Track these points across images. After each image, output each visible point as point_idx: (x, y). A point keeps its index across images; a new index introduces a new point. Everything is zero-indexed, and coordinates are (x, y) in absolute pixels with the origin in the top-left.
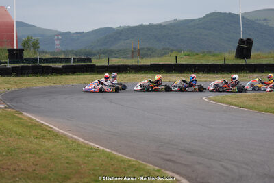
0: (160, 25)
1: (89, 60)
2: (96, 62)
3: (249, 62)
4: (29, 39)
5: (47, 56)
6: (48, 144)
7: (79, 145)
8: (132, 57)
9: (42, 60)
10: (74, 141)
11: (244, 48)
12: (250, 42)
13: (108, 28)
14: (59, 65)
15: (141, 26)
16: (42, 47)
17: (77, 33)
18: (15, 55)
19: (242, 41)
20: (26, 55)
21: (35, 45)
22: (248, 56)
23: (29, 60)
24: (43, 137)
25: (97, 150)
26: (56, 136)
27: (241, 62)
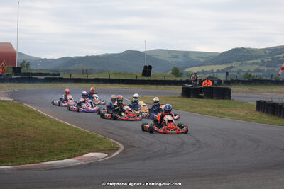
0: (98, 57)
1: (59, 75)
2: (62, 76)
3: (151, 78)
4: (24, 62)
5: (35, 72)
6: (40, 122)
7: (58, 123)
8: (83, 74)
9: (33, 74)
10: (55, 120)
11: (147, 70)
12: (150, 67)
14: (43, 77)
15: (87, 56)
16: (32, 67)
17: (50, 59)
18: (17, 70)
19: (145, 67)
20: (22, 71)
21: (28, 65)
22: (149, 75)
23: (25, 74)
24: (36, 118)
25: (68, 125)
26: (43, 117)
27: (146, 78)
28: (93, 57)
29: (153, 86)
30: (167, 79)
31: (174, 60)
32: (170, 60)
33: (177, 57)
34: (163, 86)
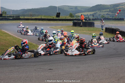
0: (37, 9)
1: (19, 17)
2: (21, 17)
4: (4, 11)
5: (9, 16)
6: (8, 38)
7: (16, 38)
8: (30, 16)
9: (7, 17)
11: (58, 15)
12: (59, 13)
14: (12, 18)
15: (32, 9)
16: (7, 13)
17: (16, 10)
19: (57, 13)
20: (3, 15)
21: (5, 13)
22: (59, 17)
23: (3, 17)
24: (7, 36)
26: (10, 36)
27: (57, 18)
28: (35, 9)
29: (61, 22)
30: (67, 18)
31: (71, 10)
32: (69, 10)
33: (72, 9)
34: (65, 22)
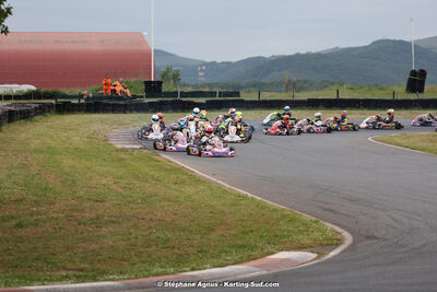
0: (319, 56)
1: (237, 94)
2: (245, 96)
3: (421, 96)
4: (169, 70)
5: (190, 89)
6: (189, 190)
7: (225, 191)
8: (287, 91)
9: (183, 94)
10: (220, 187)
11: (417, 81)
12: (423, 73)
13: (259, 57)
14: (203, 100)
15: (297, 55)
16: (183, 79)
17: (223, 63)
18: (153, 88)
19: (413, 73)
20: (165, 88)
21: (176, 77)
22: (421, 90)
23: (168, 94)
24: (183, 182)
25: (245, 197)
26: (198, 181)
27: (413, 96)
28: (308, 56)
